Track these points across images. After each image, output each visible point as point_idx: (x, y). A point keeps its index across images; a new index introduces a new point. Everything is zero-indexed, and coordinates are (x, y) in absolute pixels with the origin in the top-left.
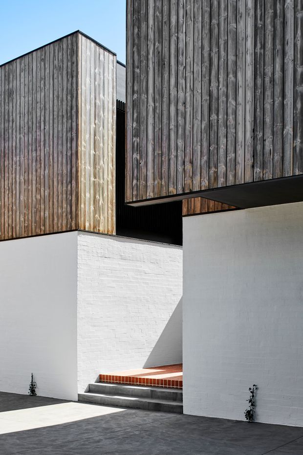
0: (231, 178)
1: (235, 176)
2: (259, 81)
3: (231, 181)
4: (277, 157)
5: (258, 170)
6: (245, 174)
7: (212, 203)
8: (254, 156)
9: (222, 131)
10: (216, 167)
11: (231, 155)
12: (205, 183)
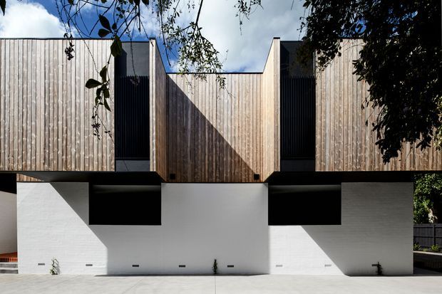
0: (33, 167)
1: (36, 166)
2: (47, 128)
3: (33, 169)
4: (55, 162)
5: (46, 166)
6: (41, 166)
7: (32, 178)
8: (45, 159)
9: (29, 146)
10: (26, 161)
11: (33, 158)
12: (20, 168)
